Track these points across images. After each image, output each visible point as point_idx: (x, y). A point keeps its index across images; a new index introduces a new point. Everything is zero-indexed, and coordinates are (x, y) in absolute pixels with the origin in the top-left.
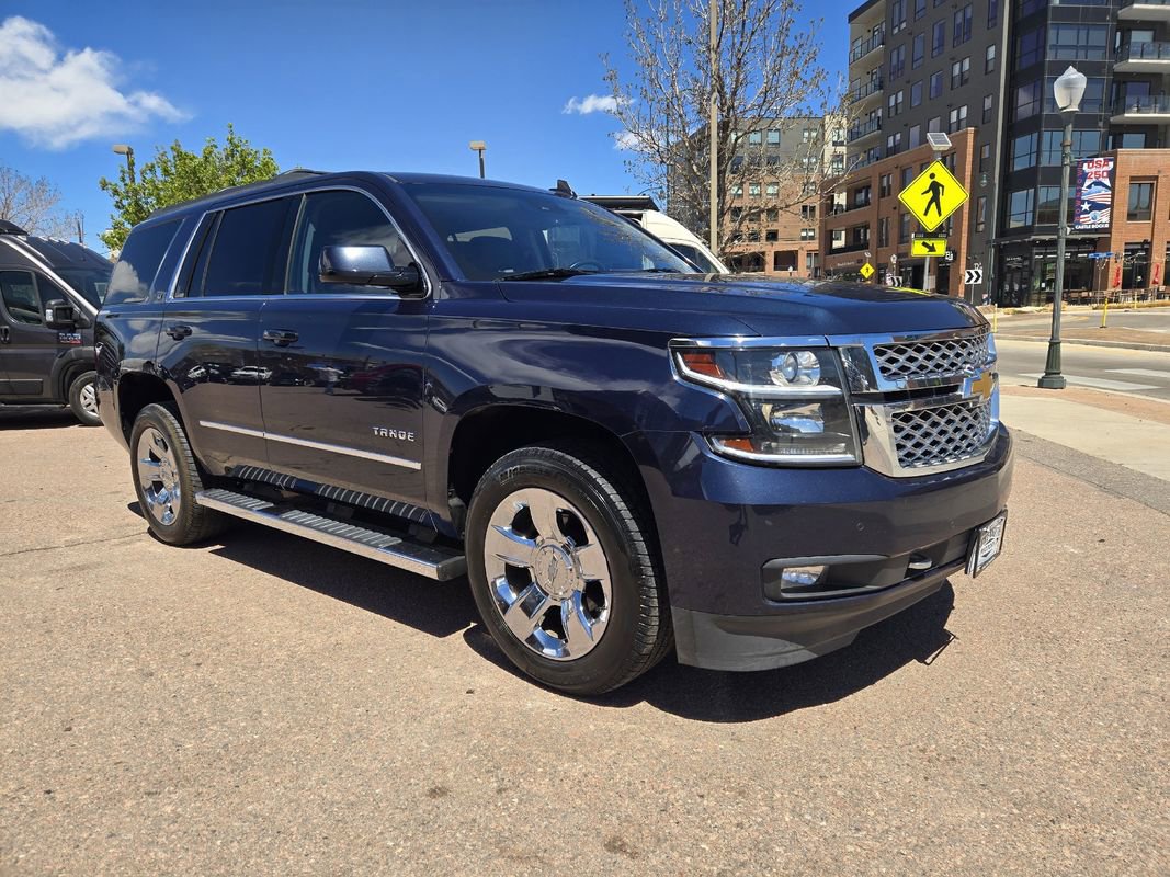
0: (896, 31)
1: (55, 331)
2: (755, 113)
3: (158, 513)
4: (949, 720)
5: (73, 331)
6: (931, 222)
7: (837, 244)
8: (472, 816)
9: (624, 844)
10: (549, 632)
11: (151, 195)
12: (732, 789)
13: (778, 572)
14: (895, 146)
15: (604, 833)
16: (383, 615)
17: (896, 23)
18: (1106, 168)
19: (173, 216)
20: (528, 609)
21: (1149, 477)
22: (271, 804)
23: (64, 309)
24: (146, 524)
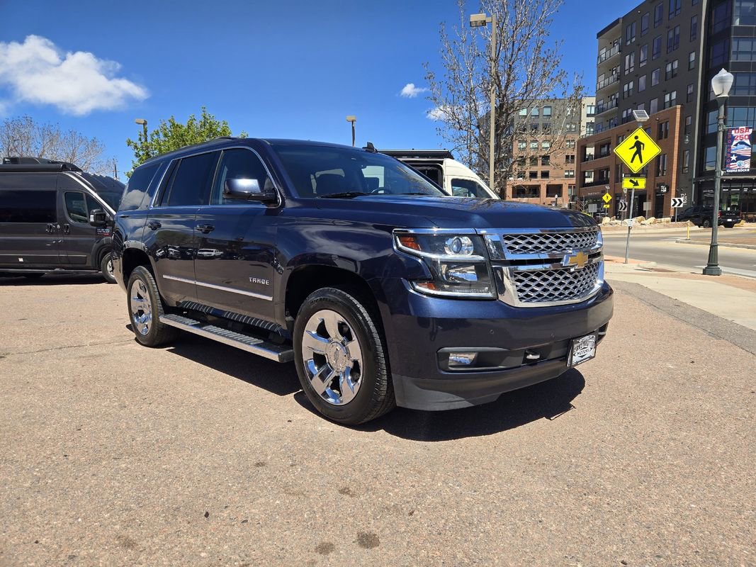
0: (629, 43)
1: (95, 228)
2: (521, 98)
3: (140, 328)
4: (550, 446)
5: (105, 228)
6: (636, 166)
7: (588, 180)
8: (275, 475)
9: (349, 491)
10: (335, 391)
11: (155, 149)
12: (414, 470)
13: (447, 354)
14: (627, 117)
15: (340, 485)
16: (253, 384)
17: (629, 38)
18: (747, 133)
19: (157, 161)
20: (322, 377)
21: (746, 329)
22: (175, 465)
23: (100, 215)
24: (134, 335)
